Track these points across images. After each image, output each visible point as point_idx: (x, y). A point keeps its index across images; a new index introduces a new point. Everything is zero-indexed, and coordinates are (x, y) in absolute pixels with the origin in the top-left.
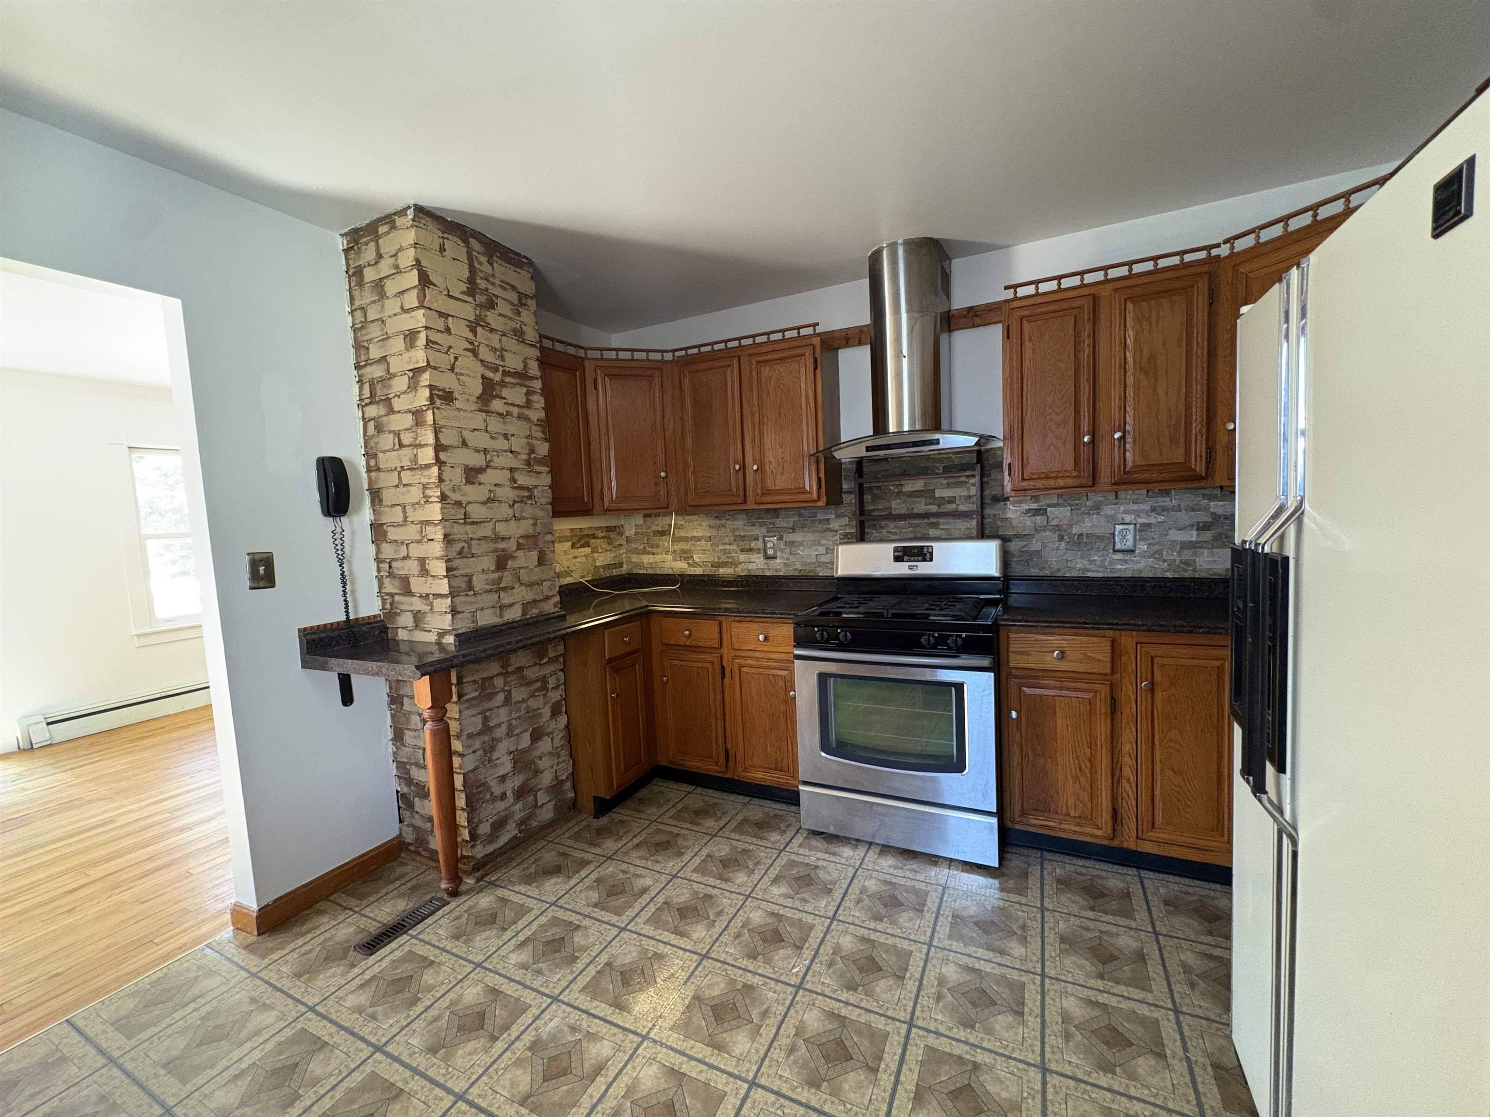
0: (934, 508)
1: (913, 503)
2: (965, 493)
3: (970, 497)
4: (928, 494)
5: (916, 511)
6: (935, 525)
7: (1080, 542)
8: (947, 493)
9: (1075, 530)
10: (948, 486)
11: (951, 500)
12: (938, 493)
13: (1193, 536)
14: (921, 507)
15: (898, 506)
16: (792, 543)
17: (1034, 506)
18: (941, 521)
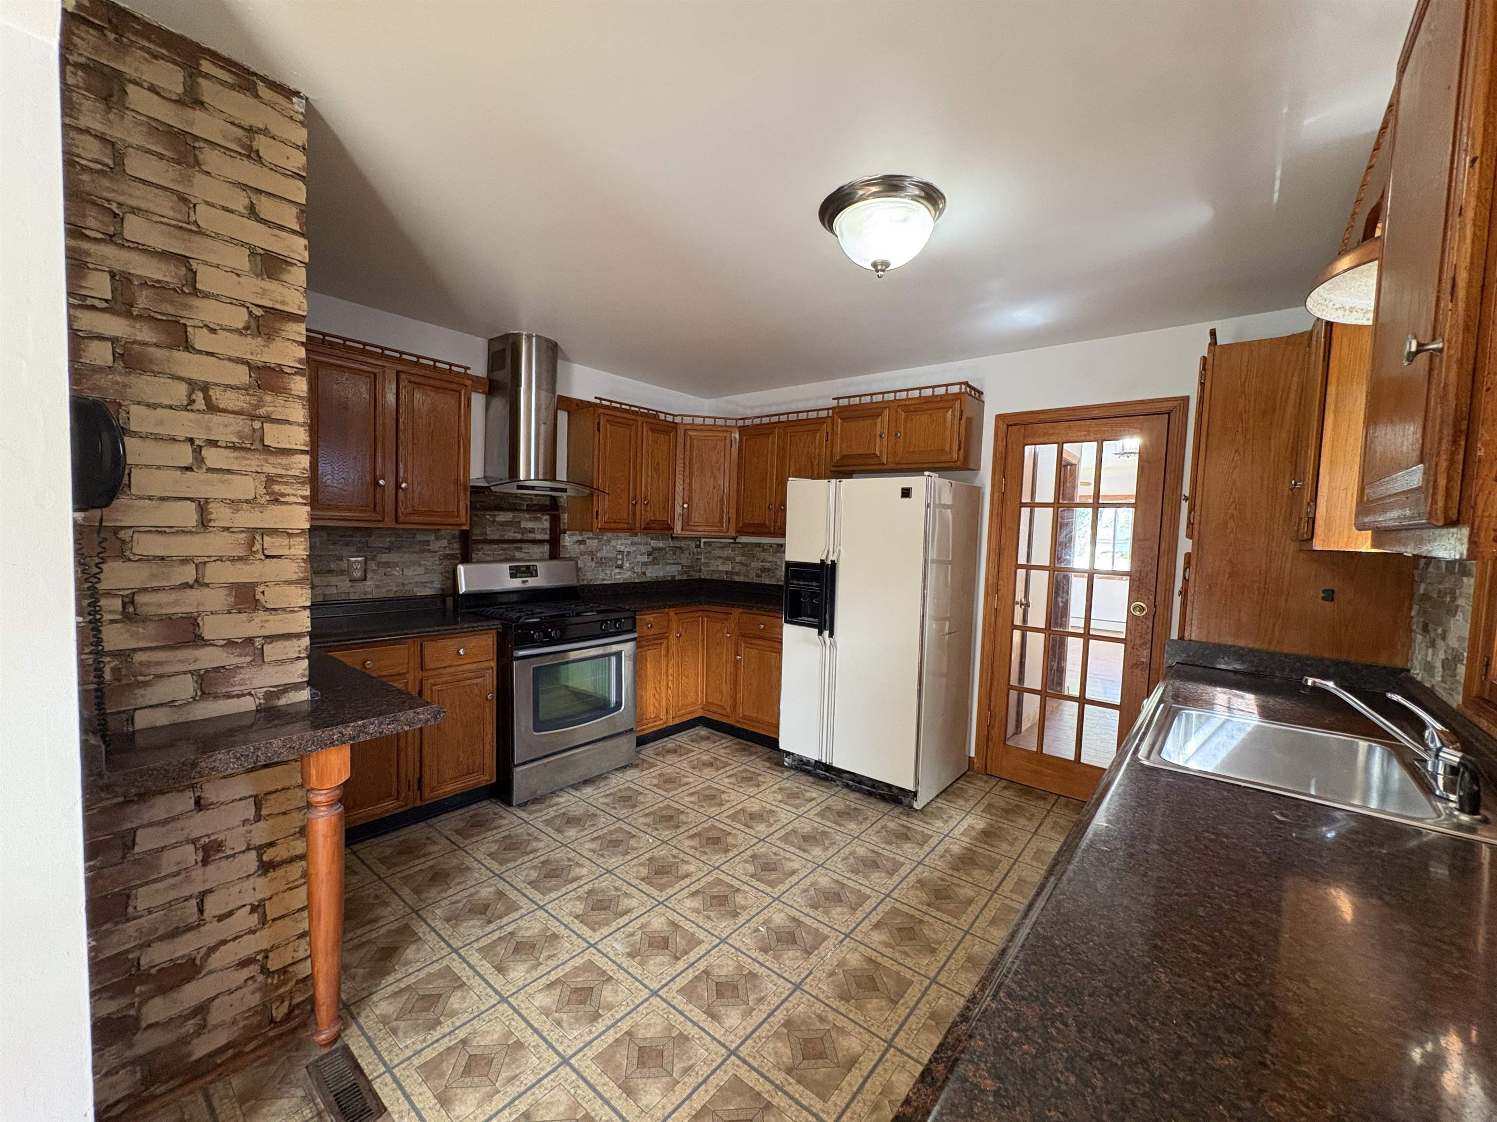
0: (519, 536)
1: (504, 531)
2: (541, 526)
3: (543, 529)
4: (515, 524)
5: (506, 537)
6: (519, 549)
7: (602, 563)
8: (530, 525)
9: (599, 555)
10: (530, 520)
11: (532, 531)
12: (524, 524)
13: (645, 559)
14: (511, 535)
15: (493, 534)
16: (387, 564)
17: (580, 538)
18: (524, 546)
